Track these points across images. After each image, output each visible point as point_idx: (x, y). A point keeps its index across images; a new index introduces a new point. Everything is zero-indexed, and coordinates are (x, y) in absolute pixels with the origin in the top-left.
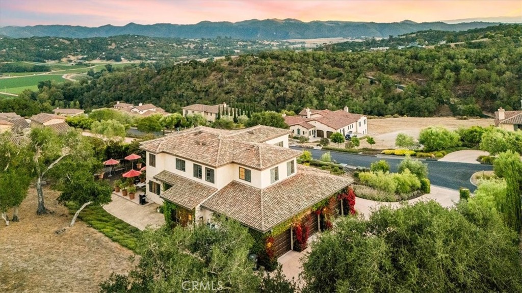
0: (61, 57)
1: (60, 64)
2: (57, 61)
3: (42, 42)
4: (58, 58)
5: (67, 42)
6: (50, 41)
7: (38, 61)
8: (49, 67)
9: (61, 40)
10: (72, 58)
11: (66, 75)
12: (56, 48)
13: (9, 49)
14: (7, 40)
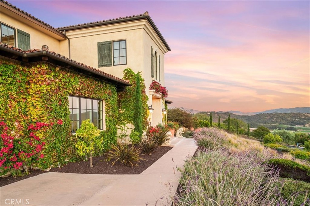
0: (305, 124)
1: (305, 128)
2: (303, 126)
3: (295, 116)
4: (303, 124)
6: (299, 115)
7: (292, 125)
8: (296, 128)
9: (306, 114)
12: (303, 118)
13: (277, 118)
14: (276, 114)
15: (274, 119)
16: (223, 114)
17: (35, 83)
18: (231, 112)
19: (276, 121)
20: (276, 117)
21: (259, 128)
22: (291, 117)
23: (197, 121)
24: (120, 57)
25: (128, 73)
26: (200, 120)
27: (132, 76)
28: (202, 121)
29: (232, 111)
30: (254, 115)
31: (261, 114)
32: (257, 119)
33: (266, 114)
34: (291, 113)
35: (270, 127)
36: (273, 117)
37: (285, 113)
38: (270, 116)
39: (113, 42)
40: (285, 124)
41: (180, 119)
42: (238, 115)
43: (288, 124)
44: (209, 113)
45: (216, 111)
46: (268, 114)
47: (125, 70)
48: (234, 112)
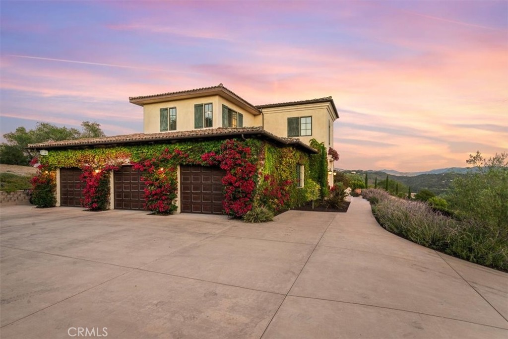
13: (447, 181)
14: (446, 175)
15: (444, 182)
16: (373, 173)
17: (285, 158)
19: (447, 185)
20: (446, 178)
21: (423, 192)
24: (306, 129)
25: (314, 142)
27: (316, 145)
28: (356, 182)
29: (385, 170)
30: (416, 175)
31: (425, 174)
33: (432, 175)
35: (438, 193)
36: (442, 178)
37: (460, 174)
38: (438, 178)
39: (301, 117)
42: (394, 176)
44: (355, 173)
45: (364, 170)
46: (436, 174)
47: (311, 140)
48: (389, 171)
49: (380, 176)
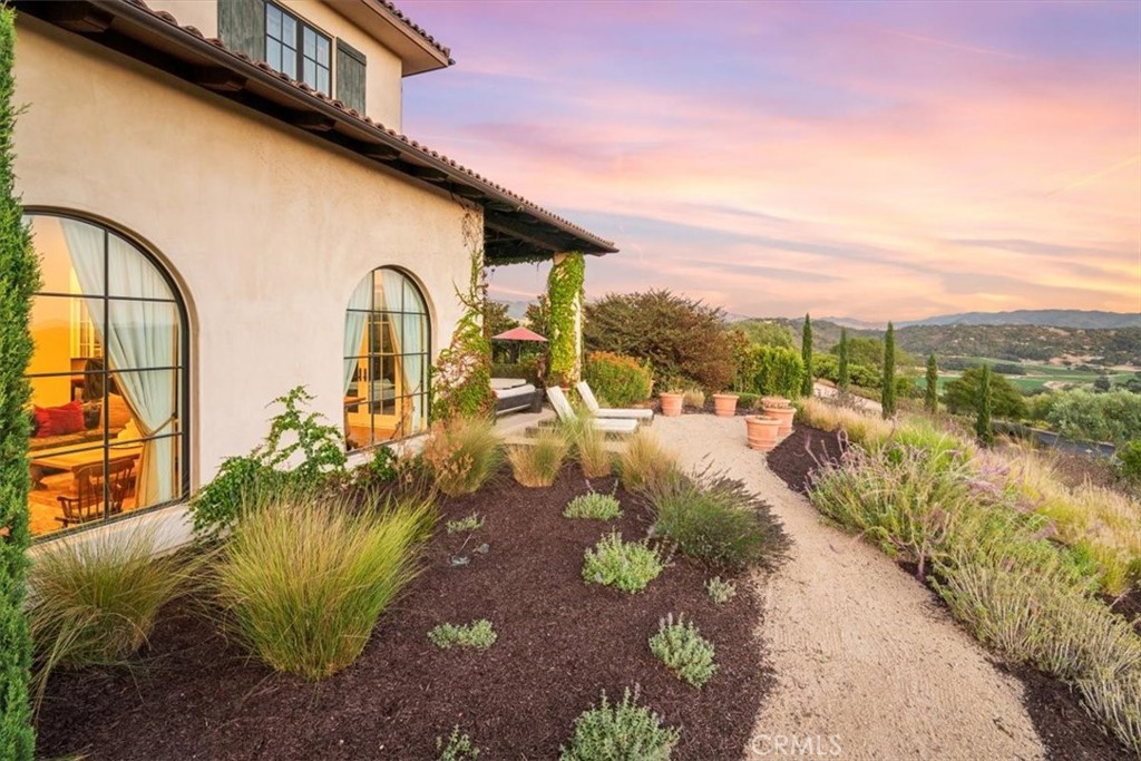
0: (1050, 357)
1: (1048, 367)
2: (1042, 362)
3: (1018, 333)
4: (1045, 357)
5: (1063, 333)
6: (1031, 331)
7: (1009, 359)
8: (1022, 369)
9: (1052, 329)
10: (1071, 358)
11: (1051, 382)
12: (1042, 341)
13: (964, 338)
14: (960, 327)
15: (956, 341)
18: (831, 320)
19: (962, 348)
20: (961, 335)
22: (1007, 336)
23: (747, 350)
26: (757, 346)
29: (832, 317)
31: (917, 326)
32: (906, 341)
33: (930, 327)
34: (1005, 325)
35: (946, 364)
36: (951, 335)
37: (989, 326)
38: (944, 333)
40: (988, 356)
41: (668, 340)
42: (851, 329)
43: (996, 357)
46: (938, 326)
48: (838, 320)
49: (823, 329)
